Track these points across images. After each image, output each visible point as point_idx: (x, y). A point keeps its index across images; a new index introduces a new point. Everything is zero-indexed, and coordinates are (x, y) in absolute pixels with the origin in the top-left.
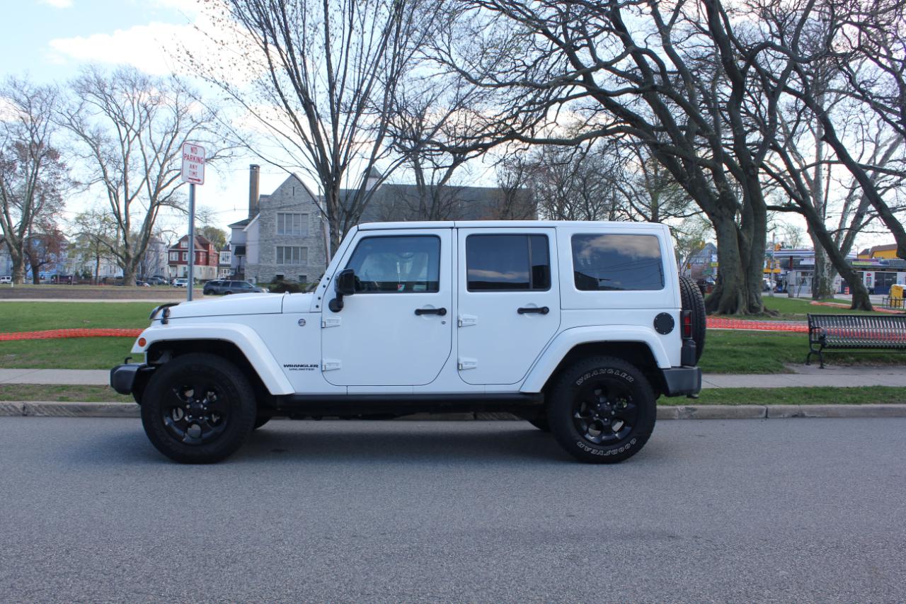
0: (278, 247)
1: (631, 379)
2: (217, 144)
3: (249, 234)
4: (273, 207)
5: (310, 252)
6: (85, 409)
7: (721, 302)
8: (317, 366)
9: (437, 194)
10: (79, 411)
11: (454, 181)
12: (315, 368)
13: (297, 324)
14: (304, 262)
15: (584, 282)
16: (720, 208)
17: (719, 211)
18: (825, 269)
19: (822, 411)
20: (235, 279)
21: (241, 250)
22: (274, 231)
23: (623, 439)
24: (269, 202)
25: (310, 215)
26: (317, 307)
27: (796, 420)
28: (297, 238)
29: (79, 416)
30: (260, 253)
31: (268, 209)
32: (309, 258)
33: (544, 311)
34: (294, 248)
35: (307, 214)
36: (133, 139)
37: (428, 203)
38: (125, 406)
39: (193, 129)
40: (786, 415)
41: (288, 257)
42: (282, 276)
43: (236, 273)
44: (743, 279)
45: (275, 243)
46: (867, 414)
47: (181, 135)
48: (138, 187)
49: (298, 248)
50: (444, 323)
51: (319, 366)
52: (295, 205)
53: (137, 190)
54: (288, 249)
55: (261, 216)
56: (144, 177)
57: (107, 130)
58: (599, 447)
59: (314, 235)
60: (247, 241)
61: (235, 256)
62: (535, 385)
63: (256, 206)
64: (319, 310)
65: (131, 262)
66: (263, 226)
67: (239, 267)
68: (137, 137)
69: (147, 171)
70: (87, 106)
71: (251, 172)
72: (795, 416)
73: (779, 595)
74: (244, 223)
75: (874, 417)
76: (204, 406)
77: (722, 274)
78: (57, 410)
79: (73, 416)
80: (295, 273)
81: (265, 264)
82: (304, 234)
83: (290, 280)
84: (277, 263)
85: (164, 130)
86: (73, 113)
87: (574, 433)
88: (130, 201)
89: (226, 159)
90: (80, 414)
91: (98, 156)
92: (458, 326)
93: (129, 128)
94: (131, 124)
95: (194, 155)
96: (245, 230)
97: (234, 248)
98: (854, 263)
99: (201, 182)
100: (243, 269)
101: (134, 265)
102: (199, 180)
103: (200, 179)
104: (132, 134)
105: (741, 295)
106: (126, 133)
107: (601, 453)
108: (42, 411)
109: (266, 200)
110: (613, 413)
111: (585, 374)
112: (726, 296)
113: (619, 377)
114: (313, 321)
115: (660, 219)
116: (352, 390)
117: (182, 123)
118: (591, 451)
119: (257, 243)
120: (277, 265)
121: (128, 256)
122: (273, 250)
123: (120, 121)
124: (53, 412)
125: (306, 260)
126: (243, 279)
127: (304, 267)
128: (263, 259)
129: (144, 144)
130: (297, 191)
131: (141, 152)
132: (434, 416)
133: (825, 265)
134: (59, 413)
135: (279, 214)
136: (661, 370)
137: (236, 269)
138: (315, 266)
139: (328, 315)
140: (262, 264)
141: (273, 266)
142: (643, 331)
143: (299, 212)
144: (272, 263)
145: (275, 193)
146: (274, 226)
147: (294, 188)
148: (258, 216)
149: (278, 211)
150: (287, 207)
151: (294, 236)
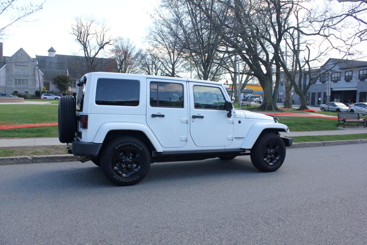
0: (15, 79)
4: (12, 62)
5: (30, 81)
9: (93, 61)
14: (27, 86)
22: (13, 72)
24: (10, 60)
30: (6, 81)
31: (10, 63)
32: (29, 84)
34: (22, 79)
35: (28, 66)
41: (19, 83)
42: (17, 91)
45: (14, 77)
49: (24, 80)
52: (22, 62)
54: (19, 80)
55: (6, 65)
59: (31, 75)
66: (8, 70)
80: (23, 90)
81: (9, 86)
82: (27, 74)
83: (21, 93)
109: (9, 59)
119: (5, 77)
120: (15, 87)
122: (12, 81)
125: (28, 85)
127: (27, 88)
128: (8, 84)
130: (23, 56)
140: (7, 86)
141: (13, 87)
143: (24, 65)
144: (12, 86)
145: (13, 56)
146: (13, 70)
147: (22, 54)
148: (5, 65)
149: (14, 64)
150: (19, 62)
151: (23, 75)
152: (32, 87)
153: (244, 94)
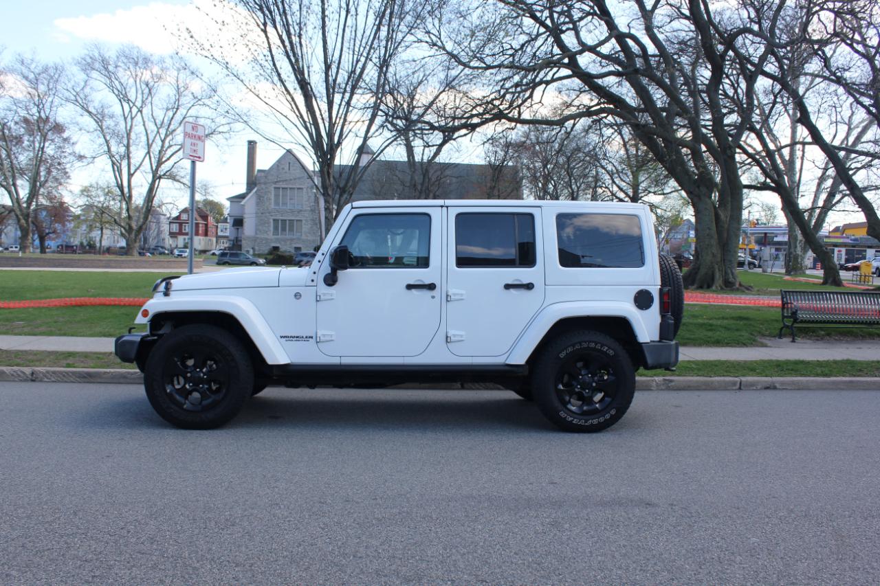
0: (274, 220)
1: (611, 352)
2: (217, 120)
3: (246, 207)
4: (270, 181)
5: (305, 224)
6: (90, 375)
7: (698, 277)
8: (312, 337)
9: (428, 171)
10: (85, 377)
11: (443, 158)
12: (310, 339)
13: (293, 297)
14: (299, 234)
15: (568, 259)
16: (698, 187)
17: (697, 189)
18: (798, 245)
19: (793, 383)
20: (232, 250)
21: (238, 223)
22: (270, 204)
23: (602, 410)
24: (266, 177)
25: (305, 190)
26: (313, 281)
27: (768, 391)
28: (292, 211)
29: (84, 382)
30: (256, 225)
31: (265, 183)
32: (304, 230)
33: (529, 287)
34: (289, 220)
35: (302, 189)
36: (136, 115)
37: (418, 178)
38: (129, 373)
39: (193, 106)
40: (759, 387)
41: (284, 229)
42: (278, 247)
43: (234, 245)
44: (719, 255)
45: (272, 216)
46: (836, 387)
47: (182, 111)
48: (140, 161)
49: (293, 220)
50: (433, 297)
51: (314, 337)
52: (291, 180)
53: (139, 163)
54: (284, 221)
55: (258, 190)
56: (146, 151)
57: (111, 106)
58: (581, 417)
59: (309, 209)
60: (245, 214)
61: (232, 228)
62: (520, 357)
63: (253, 180)
64: (314, 284)
65: (134, 233)
66: (260, 199)
67: (237, 238)
68: (139, 113)
69: (149, 146)
70: (92, 83)
71: (249, 148)
72: (767, 388)
73: (750, 562)
74: (242, 197)
75: (843, 389)
76: (204, 374)
77: (699, 249)
78: (64, 376)
79: (80, 382)
80: (291, 244)
81: (261, 236)
82: (300, 208)
83: (286, 251)
84: (273, 235)
85: (165, 107)
86: (78, 90)
87: (557, 403)
88: (133, 175)
89: (225, 135)
90: (86, 380)
91: (102, 131)
92: (447, 301)
93: (131, 105)
94: (133, 101)
95: (194, 133)
96: (242, 203)
97: (232, 221)
98: (825, 240)
99: (201, 160)
100: (241, 241)
101: (136, 236)
102: (199, 158)
103: (200, 156)
104: (135, 110)
105: (717, 270)
106: (129, 110)
107: (582, 422)
108: (50, 377)
109: (263, 174)
110: (594, 384)
111: (569, 346)
112: (703, 271)
113: (600, 351)
114: (309, 294)
115: (640, 195)
116: (346, 361)
117: (183, 100)
118: (573, 420)
119: (254, 215)
120: (273, 237)
121: (130, 227)
122: (269, 223)
123: (123, 97)
124: (59, 377)
125: (301, 232)
126: (241, 250)
127: (299, 239)
128: (260, 231)
129: (146, 119)
130: (293, 166)
131: (143, 127)
132: (423, 385)
133: (798, 242)
134: (65, 379)
135: (275, 188)
136: (640, 345)
137: (233, 241)
138: (309, 238)
139: (323, 289)
140: (258, 236)
141: (269, 238)
142: (624, 307)
143: (294, 187)
144: (268, 235)
145: (271, 168)
146: (270, 199)
147: (289, 163)
148: (255, 189)
149: (274, 186)
150: (283, 181)
151: (290, 209)
152: (310, 238)
153: (876, 251)
